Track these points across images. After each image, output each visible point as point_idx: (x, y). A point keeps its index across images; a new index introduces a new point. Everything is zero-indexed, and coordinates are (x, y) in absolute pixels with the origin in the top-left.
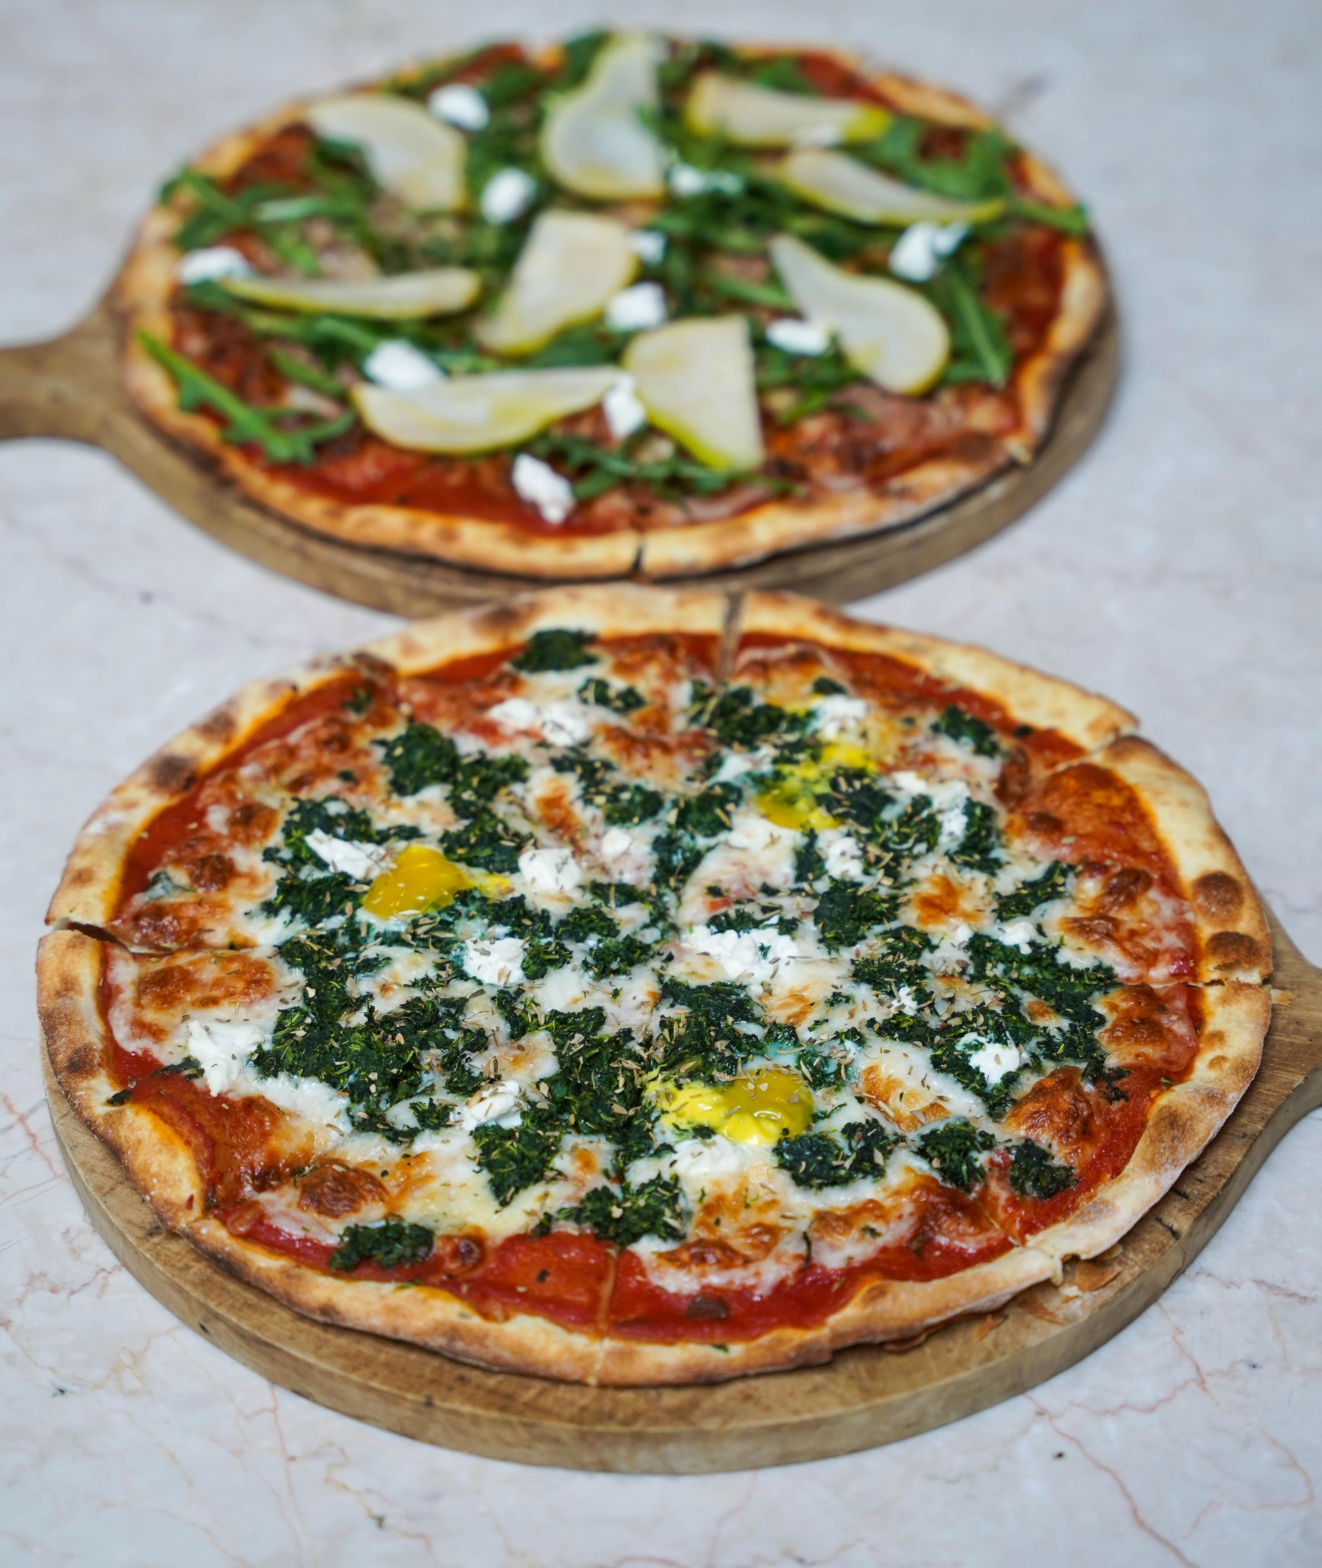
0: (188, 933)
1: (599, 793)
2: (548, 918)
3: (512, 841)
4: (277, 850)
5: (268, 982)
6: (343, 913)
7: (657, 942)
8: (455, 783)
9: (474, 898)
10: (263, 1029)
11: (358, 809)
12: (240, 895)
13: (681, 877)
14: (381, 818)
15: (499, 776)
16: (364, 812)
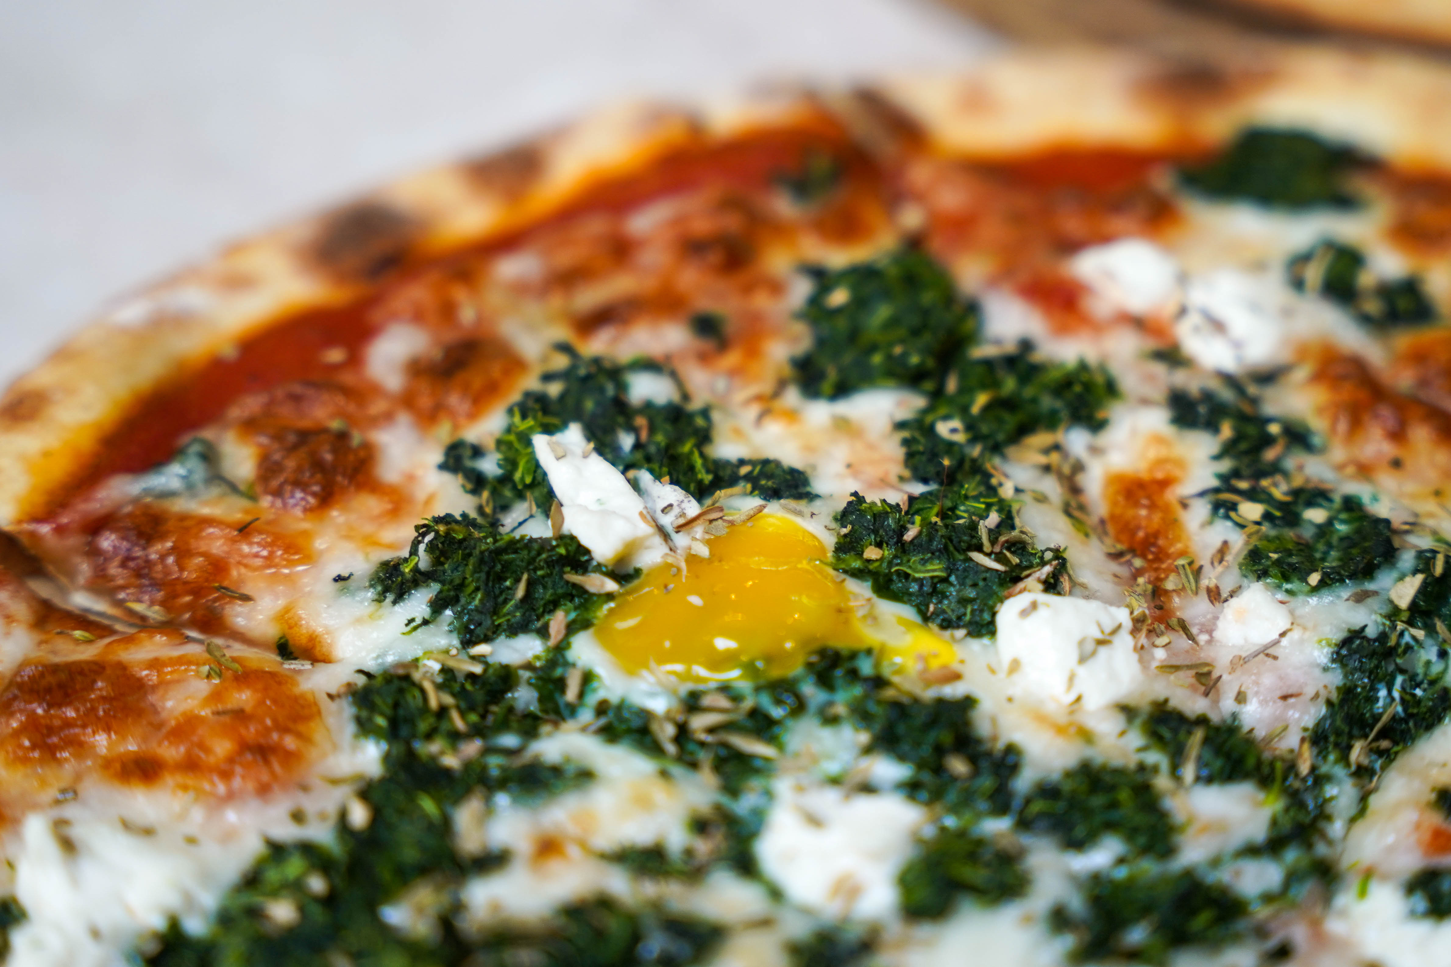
0: (197, 591)
1: (1252, 495)
2: (1014, 768)
3: (1000, 558)
4: (477, 452)
5: (290, 758)
6: (543, 633)
7: (1268, 898)
8: (937, 396)
9: (854, 675)
10: (206, 877)
11: (696, 405)
12: (348, 535)
13: (1385, 744)
14: (738, 433)
15: (1047, 402)
16: (705, 412)
